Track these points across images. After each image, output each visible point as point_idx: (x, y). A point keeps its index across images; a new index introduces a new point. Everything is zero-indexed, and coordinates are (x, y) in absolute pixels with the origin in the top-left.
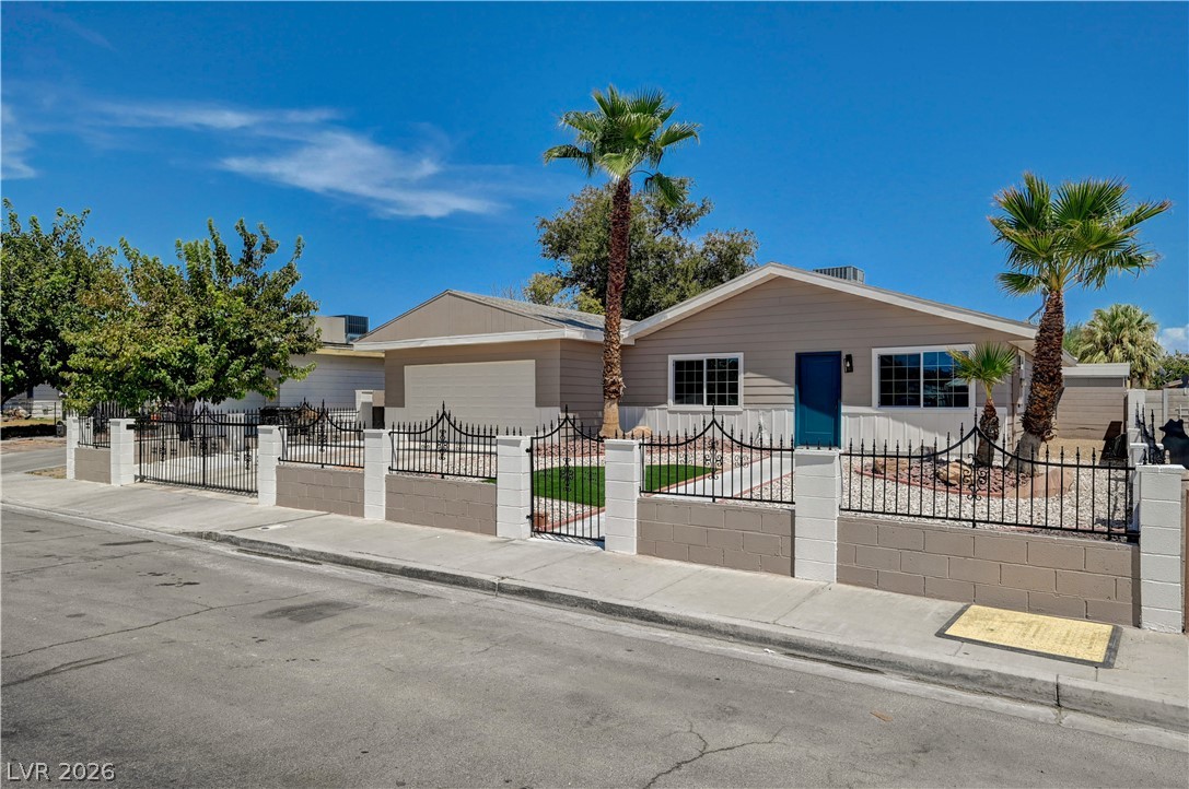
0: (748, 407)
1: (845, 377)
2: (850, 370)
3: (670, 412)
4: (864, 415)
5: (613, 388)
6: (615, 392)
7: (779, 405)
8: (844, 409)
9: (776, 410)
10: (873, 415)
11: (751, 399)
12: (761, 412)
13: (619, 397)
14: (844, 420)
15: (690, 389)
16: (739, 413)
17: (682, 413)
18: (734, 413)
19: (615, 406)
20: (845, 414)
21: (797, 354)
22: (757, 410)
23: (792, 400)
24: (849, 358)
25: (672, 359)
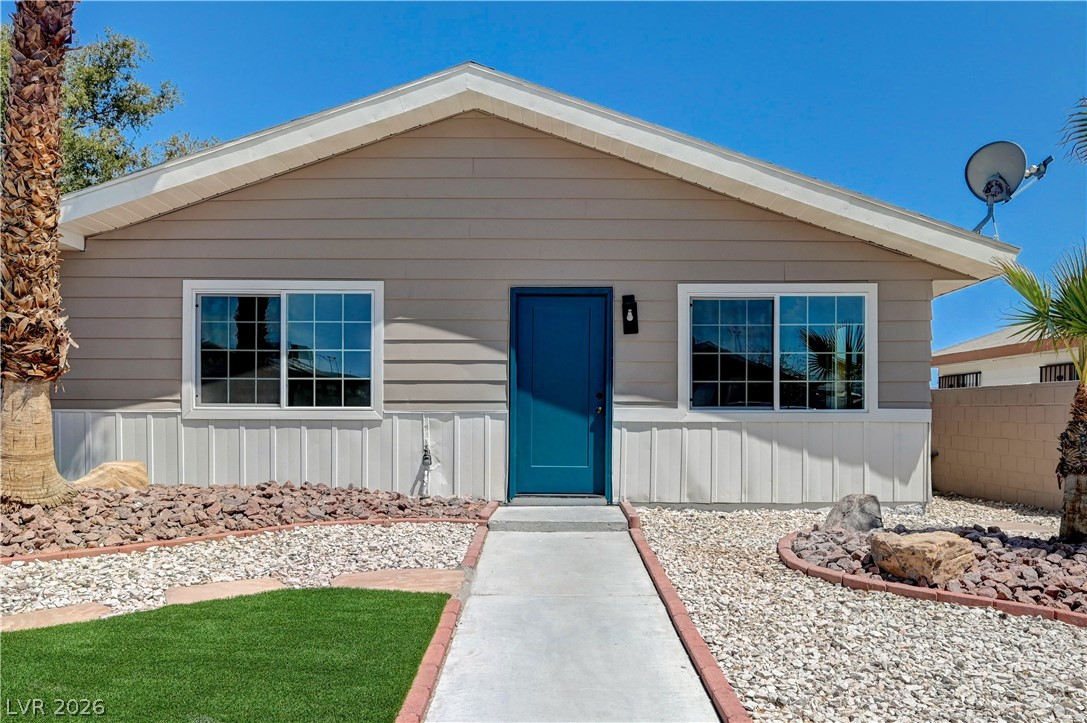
0: (395, 410)
1: (621, 343)
2: (631, 328)
3: (188, 423)
4: (662, 426)
5: (35, 346)
6: (44, 358)
7: (470, 406)
8: (619, 414)
9: (463, 415)
10: (680, 425)
11: (403, 392)
12: (427, 421)
13: (54, 374)
14: (620, 439)
15: (242, 364)
16: (373, 424)
17: (221, 424)
18: (360, 425)
19: (41, 403)
20: (621, 425)
21: (513, 290)
22: (420, 417)
23: (501, 393)
24: (629, 302)
25: (192, 290)
